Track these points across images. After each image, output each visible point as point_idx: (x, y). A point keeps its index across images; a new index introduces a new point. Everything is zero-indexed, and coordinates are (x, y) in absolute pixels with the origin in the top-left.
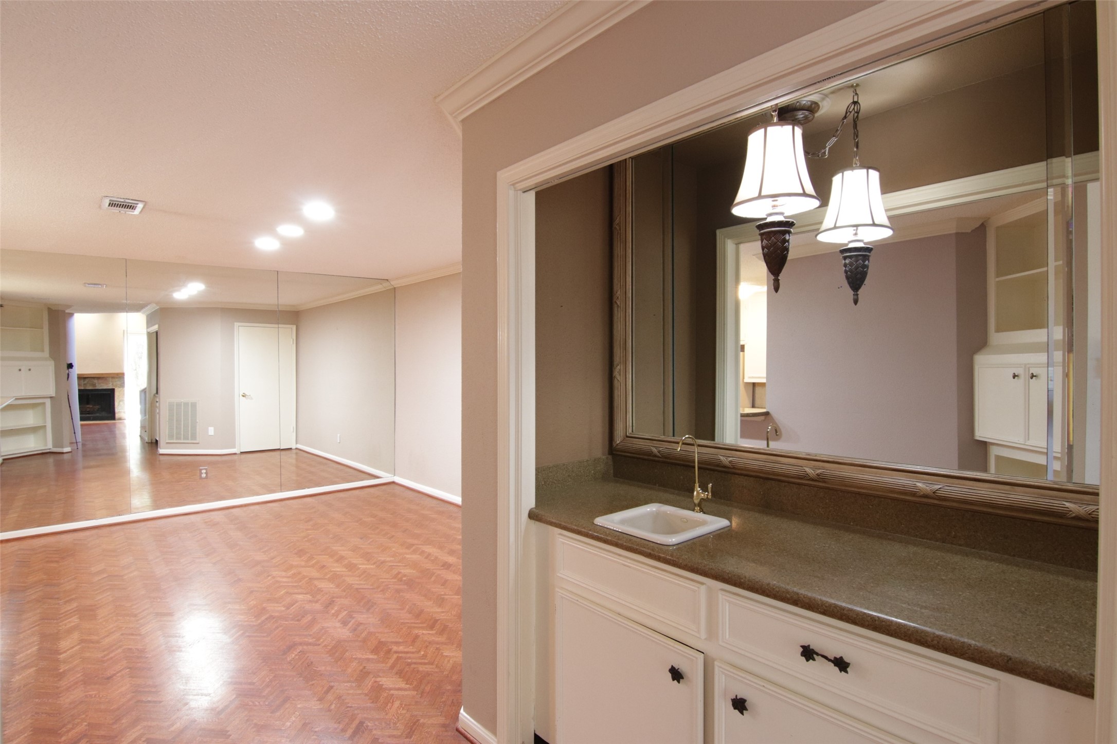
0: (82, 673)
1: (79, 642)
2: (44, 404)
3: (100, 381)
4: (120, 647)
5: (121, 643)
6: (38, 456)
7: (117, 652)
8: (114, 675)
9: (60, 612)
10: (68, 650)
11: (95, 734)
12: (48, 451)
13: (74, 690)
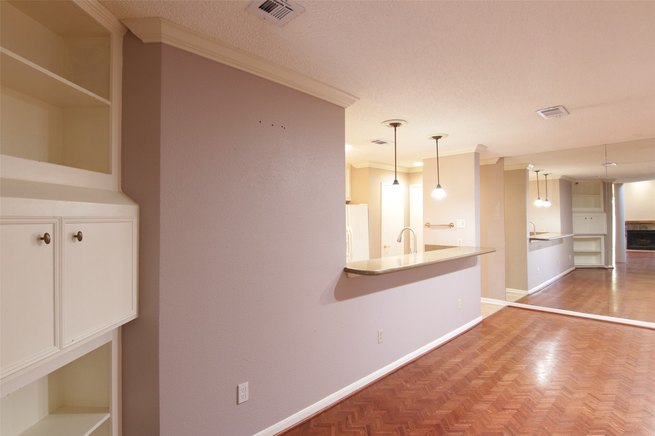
0: (497, 398)
1: (513, 380)
2: (600, 238)
3: (650, 225)
4: (527, 395)
5: (529, 394)
6: (596, 269)
7: (522, 397)
8: (508, 409)
9: (522, 359)
10: (505, 381)
11: (468, 434)
12: (602, 267)
13: (485, 403)
